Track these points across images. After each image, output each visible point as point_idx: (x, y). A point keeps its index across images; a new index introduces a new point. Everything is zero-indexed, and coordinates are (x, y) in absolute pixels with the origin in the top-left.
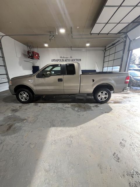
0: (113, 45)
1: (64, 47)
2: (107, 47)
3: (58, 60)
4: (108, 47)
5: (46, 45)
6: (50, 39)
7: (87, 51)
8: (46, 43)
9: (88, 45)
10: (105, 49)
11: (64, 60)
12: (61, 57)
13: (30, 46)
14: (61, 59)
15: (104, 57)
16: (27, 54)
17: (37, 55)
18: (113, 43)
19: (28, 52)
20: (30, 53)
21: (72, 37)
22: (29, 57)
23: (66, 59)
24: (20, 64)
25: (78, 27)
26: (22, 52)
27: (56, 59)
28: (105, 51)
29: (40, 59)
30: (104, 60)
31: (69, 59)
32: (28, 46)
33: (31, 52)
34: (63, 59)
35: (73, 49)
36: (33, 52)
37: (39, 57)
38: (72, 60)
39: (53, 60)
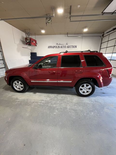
0: (114, 29)
1: (61, 34)
2: (105, 32)
3: (54, 47)
4: (107, 33)
5: (43, 32)
6: (46, 23)
7: (83, 37)
8: (43, 29)
9: (86, 30)
10: (103, 35)
11: (60, 47)
12: (57, 44)
13: (29, 33)
14: (57, 45)
15: (101, 43)
17: (34, 42)
20: (28, 39)
21: (70, 20)
22: (27, 44)
23: (62, 45)
24: (18, 50)
25: (78, 6)
26: (20, 39)
27: (52, 45)
28: (102, 37)
29: (37, 45)
30: (101, 47)
31: (65, 45)
32: (26, 33)
33: (29, 39)
34: (59, 45)
35: (69, 35)
36: (31, 39)
37: (36, 44)
38: (68, 47)
39: (50, 47)
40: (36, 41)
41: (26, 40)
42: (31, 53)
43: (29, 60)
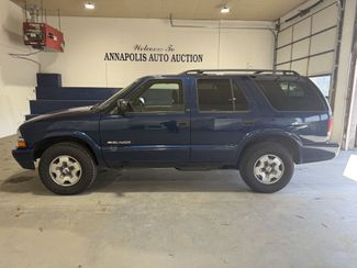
0: (304, 12)
1: (148, 16)
2: (283, 20)
3: (128, 56)
4: (287, 21)
5: (90, 7)
7: (222, 30)
9: (224, 11)
10: (278, 27)
11: (148, 58)
12: (137, 47)
13: (35, 6)
14: (138, 52)
15: (276, 49)
16: (21, 33)
17: (55, 38)
18: (303, 8)
19: (27, 27)
20: (34, 28)
22: (27, 43)
23: (153, 53)
26: (3, 26)
27: (120, 51)
28: (276, 32)
29: (65, 49)
31: (164, 53)
32: (25, 8)
33: (38, 26)
34: (143, 52)
35: (175, 22)
36: (43, 28)
37: (62, 45)
38: (174, 59)
39: (111, 57)
40: (60, 35)
41: (24, 29)
42: (38, 75)
43: (31, 102)
